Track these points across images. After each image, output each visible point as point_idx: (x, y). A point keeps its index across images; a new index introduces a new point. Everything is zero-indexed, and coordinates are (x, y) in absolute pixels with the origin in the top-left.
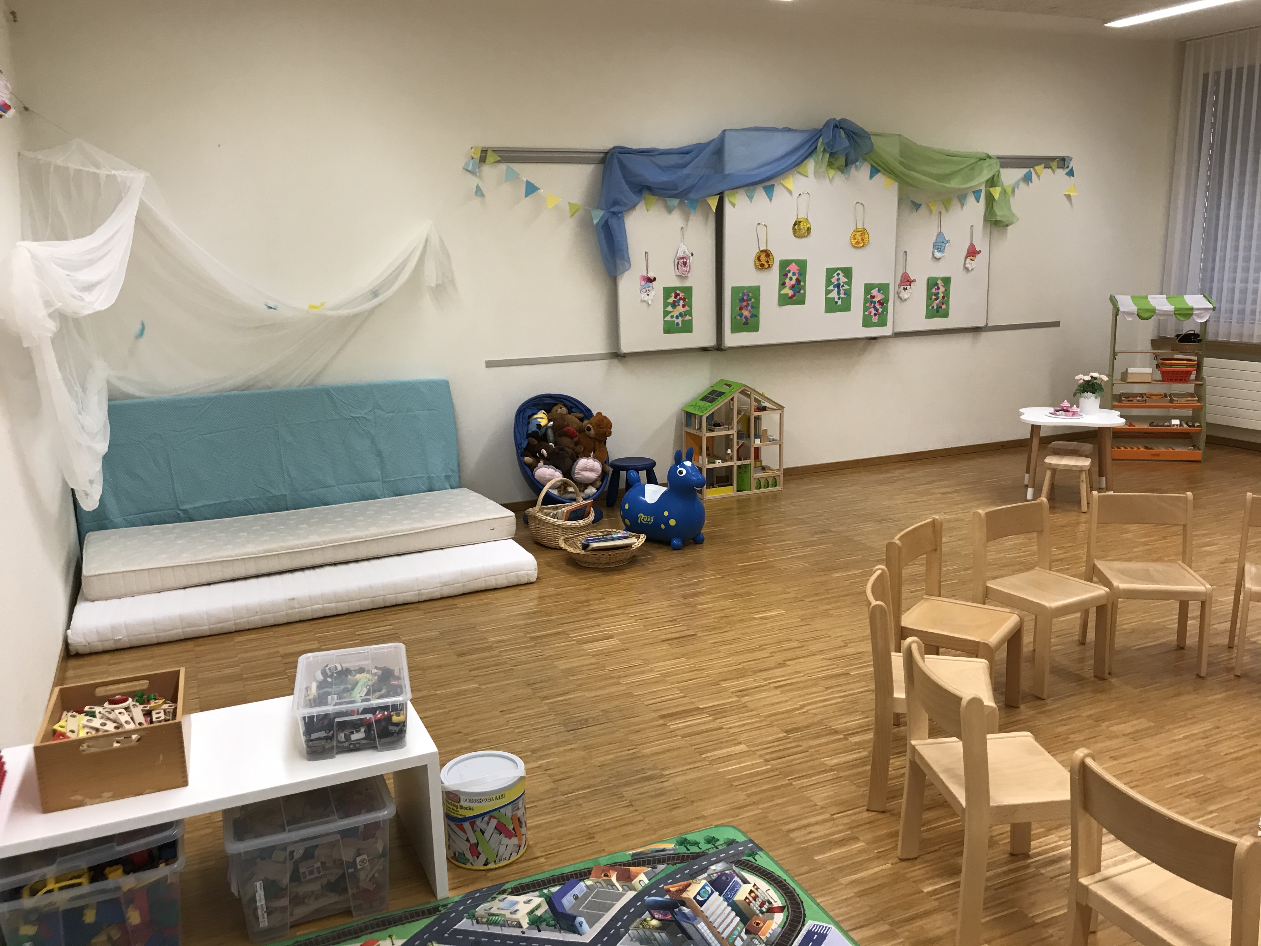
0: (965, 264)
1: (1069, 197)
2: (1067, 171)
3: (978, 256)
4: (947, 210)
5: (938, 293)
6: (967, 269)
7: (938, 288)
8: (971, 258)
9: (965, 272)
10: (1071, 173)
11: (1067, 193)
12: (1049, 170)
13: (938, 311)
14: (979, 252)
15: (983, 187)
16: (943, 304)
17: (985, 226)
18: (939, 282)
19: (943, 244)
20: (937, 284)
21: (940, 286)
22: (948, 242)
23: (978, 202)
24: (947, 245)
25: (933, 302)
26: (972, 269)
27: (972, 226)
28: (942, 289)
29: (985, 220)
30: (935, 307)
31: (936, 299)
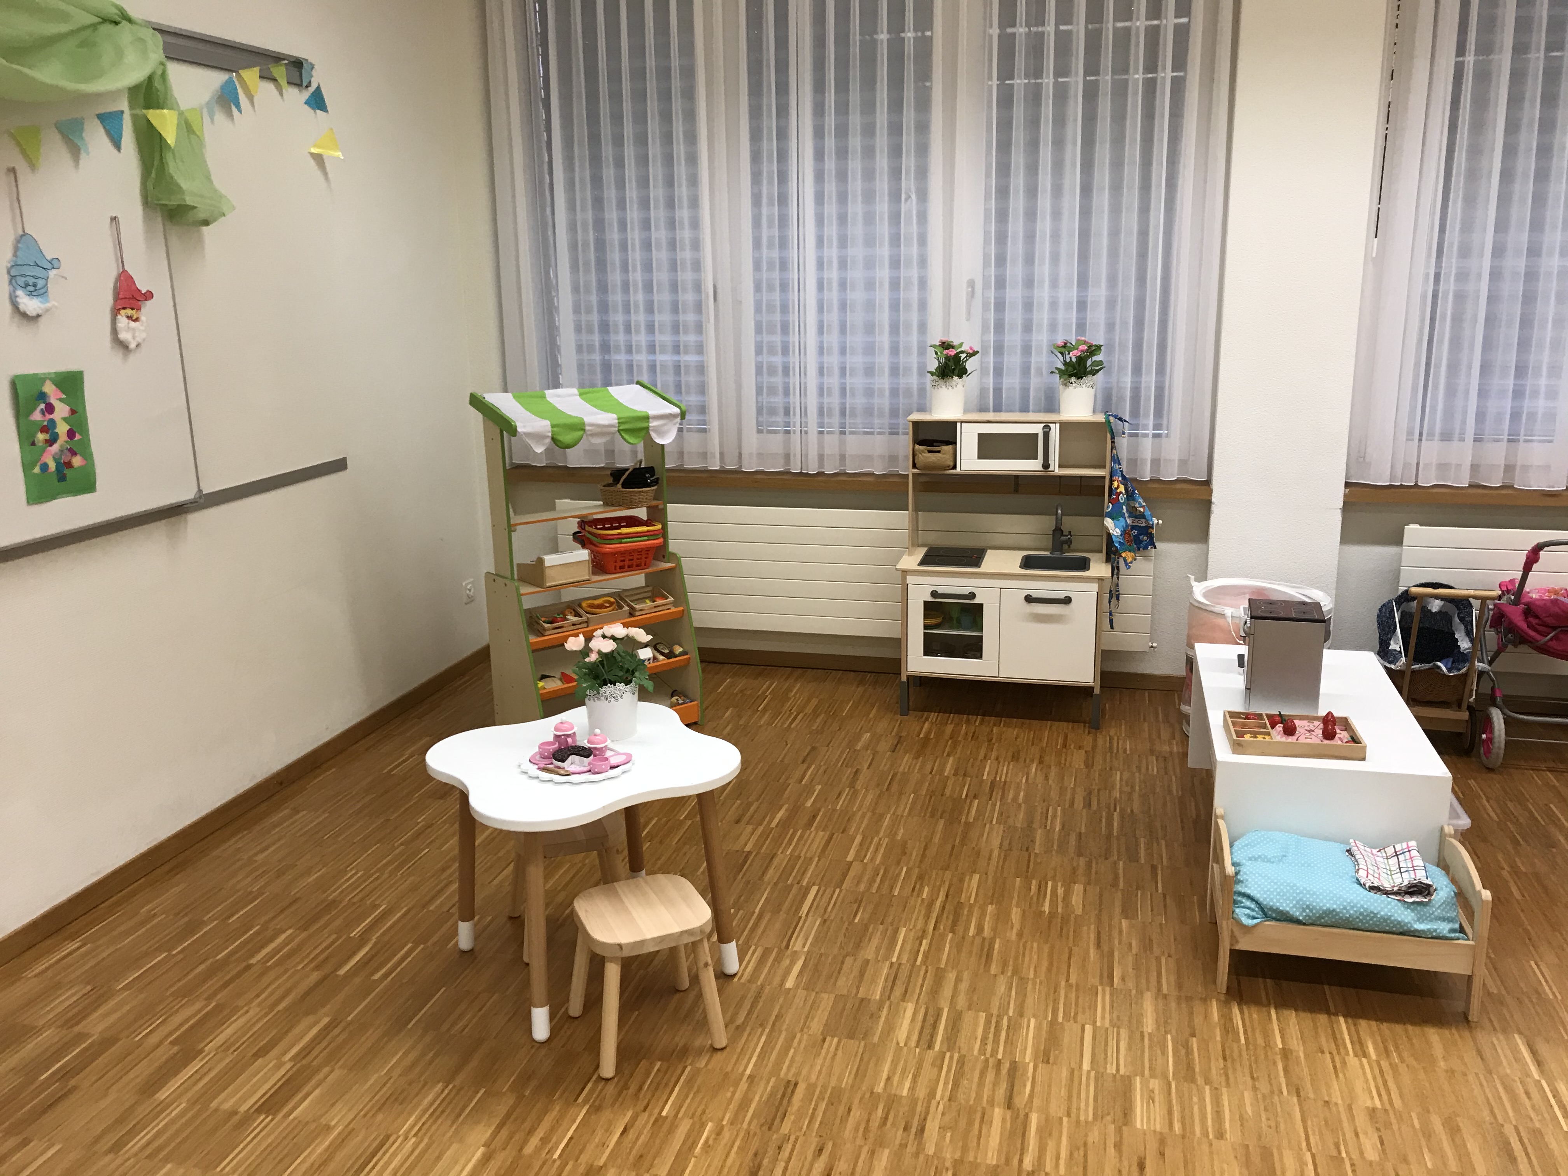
0: (114, 331)
1: (319, 159)
2: (306, 94)
3: (148, 307)
4: (33, 167)
5: (53, 422)
6: (122, 346)
7: (50, 409)
8: (129, 312)
9: (120, 354)
10: (317, 102)
11: (314, 150)
12: (270, 86)
13: (62, 478)
14: (149, 296)
15: (124, 105)
16: (74, 453)
17: (147, 218)
18: (49, 388)
19: (38, 272)
20: (42, 396)
21: (53, 401)
22: (54, 264)
23: (118, 148)
24: (52, 273)
25: (44, 451)
26: (138, 345)
27: (114, 219)
28: (61, 410)
29: (147, 202)
30: (52, 466)
31: (51, 442)
